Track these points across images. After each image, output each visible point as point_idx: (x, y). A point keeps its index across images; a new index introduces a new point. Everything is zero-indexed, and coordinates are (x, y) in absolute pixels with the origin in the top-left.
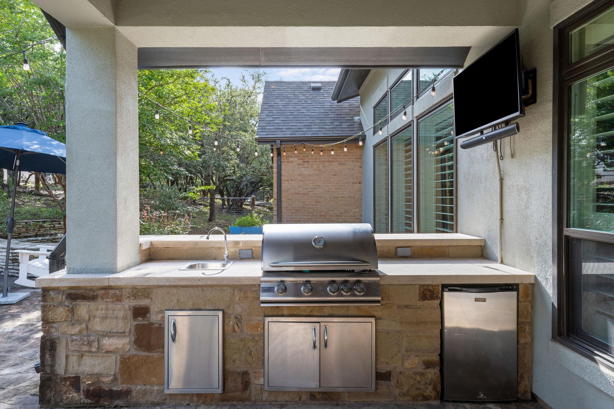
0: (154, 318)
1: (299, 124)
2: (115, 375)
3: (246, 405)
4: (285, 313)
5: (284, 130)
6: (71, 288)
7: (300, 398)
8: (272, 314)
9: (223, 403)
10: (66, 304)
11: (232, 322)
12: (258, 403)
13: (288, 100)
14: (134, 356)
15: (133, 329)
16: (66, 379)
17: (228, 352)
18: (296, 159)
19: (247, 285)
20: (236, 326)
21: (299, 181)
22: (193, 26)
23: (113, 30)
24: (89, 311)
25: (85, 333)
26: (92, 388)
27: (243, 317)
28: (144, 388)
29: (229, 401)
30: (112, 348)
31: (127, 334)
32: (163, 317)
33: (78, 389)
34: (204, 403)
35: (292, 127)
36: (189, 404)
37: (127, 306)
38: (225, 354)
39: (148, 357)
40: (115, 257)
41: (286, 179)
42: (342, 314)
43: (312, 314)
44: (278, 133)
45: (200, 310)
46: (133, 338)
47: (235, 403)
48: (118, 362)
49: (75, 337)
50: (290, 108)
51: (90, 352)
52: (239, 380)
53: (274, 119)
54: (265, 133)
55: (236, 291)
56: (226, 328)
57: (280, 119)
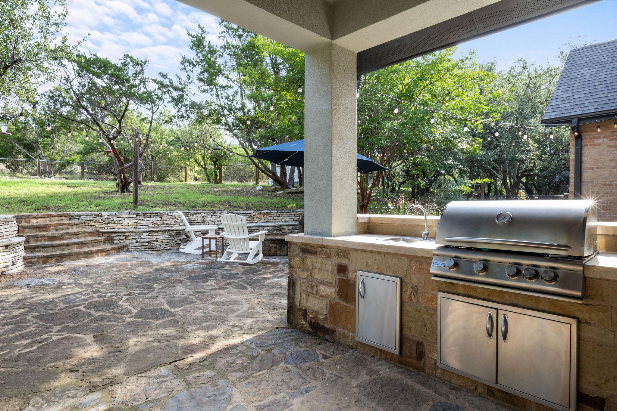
0: (351, 276)
1: (612, 94)
2: (326, 315)
3: (419, 374)
4: (461, 291)
5: (586, 105)
6: (303, 244)
7: (476, 388)
8: (446, 290)
9: (400, 366)
10: (300, 255)
11: (408, 291)
12: (432, 377)
13: (601, 66)
14: (338, 304)
15: (337, 282)
16: (300, 310)
17: (405, 319)
18: (606, 140)
19: (422, 257)
20: (412, 296)
21: (610, 168)
22: (384, 19)
23: (331, 44)
24: (312, 263)
25: (310, 279)
26: (313, 321)
27: (419, 288)
28: (343, 331)
29: (406, 365)
30: (324, 294)
31: (334, 285)
32: (356, 276)
33: (306, 319)
34: (385, 359)
35: (600, 100)
36: (374, 356)
37: (333, 263)
38: (403, 320)
39: (346, 307)
40: (330, 224)
41: (589, 166)
42: (529, 306)
43: (490, 298)
44: (575, 110)
45: (383, 274)
46: (337, 289)
47: (411, 369)
48: (328, 306)
49: (304, 281)
50: (603, 75)
51: (313, 293)
52: (414, 348)
53: (573, 94)
54: (556, 113)
55: (413, 262)
56: (403, 295)
57: (583, 92)
